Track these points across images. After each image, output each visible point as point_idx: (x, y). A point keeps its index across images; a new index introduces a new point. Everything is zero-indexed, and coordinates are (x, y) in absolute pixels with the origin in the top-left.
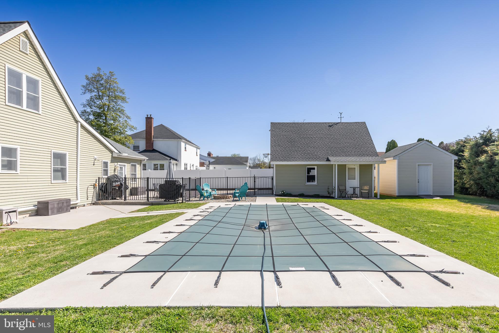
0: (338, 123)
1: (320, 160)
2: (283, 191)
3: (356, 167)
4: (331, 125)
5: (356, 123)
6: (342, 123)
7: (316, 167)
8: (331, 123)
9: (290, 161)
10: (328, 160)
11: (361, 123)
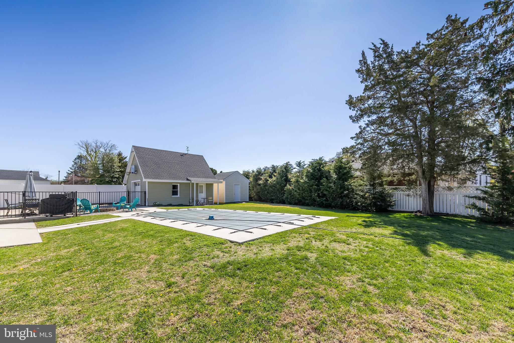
0: (186, 154)
1: (182, 180)
2: (156, 203)
3: (203, 185)
4: (182, 155)
5: (198, 155)
6: (189, 154)
7: (179, 185)
8: (182, 153)
9: (161, 179)
10: (188, 180)
11: (201, 156)
